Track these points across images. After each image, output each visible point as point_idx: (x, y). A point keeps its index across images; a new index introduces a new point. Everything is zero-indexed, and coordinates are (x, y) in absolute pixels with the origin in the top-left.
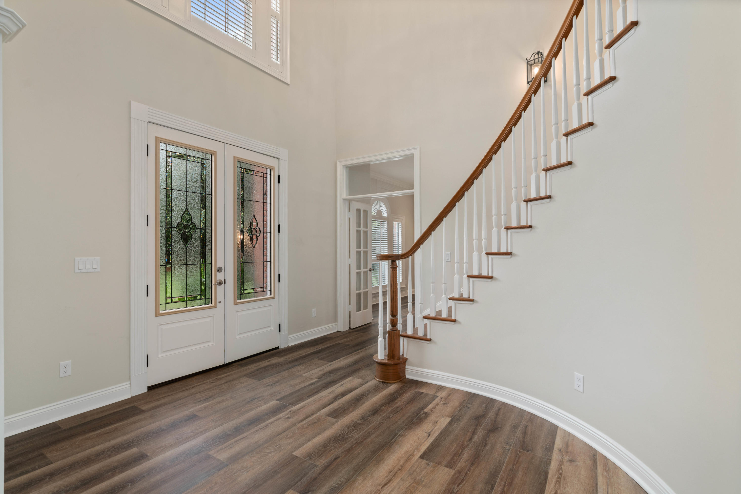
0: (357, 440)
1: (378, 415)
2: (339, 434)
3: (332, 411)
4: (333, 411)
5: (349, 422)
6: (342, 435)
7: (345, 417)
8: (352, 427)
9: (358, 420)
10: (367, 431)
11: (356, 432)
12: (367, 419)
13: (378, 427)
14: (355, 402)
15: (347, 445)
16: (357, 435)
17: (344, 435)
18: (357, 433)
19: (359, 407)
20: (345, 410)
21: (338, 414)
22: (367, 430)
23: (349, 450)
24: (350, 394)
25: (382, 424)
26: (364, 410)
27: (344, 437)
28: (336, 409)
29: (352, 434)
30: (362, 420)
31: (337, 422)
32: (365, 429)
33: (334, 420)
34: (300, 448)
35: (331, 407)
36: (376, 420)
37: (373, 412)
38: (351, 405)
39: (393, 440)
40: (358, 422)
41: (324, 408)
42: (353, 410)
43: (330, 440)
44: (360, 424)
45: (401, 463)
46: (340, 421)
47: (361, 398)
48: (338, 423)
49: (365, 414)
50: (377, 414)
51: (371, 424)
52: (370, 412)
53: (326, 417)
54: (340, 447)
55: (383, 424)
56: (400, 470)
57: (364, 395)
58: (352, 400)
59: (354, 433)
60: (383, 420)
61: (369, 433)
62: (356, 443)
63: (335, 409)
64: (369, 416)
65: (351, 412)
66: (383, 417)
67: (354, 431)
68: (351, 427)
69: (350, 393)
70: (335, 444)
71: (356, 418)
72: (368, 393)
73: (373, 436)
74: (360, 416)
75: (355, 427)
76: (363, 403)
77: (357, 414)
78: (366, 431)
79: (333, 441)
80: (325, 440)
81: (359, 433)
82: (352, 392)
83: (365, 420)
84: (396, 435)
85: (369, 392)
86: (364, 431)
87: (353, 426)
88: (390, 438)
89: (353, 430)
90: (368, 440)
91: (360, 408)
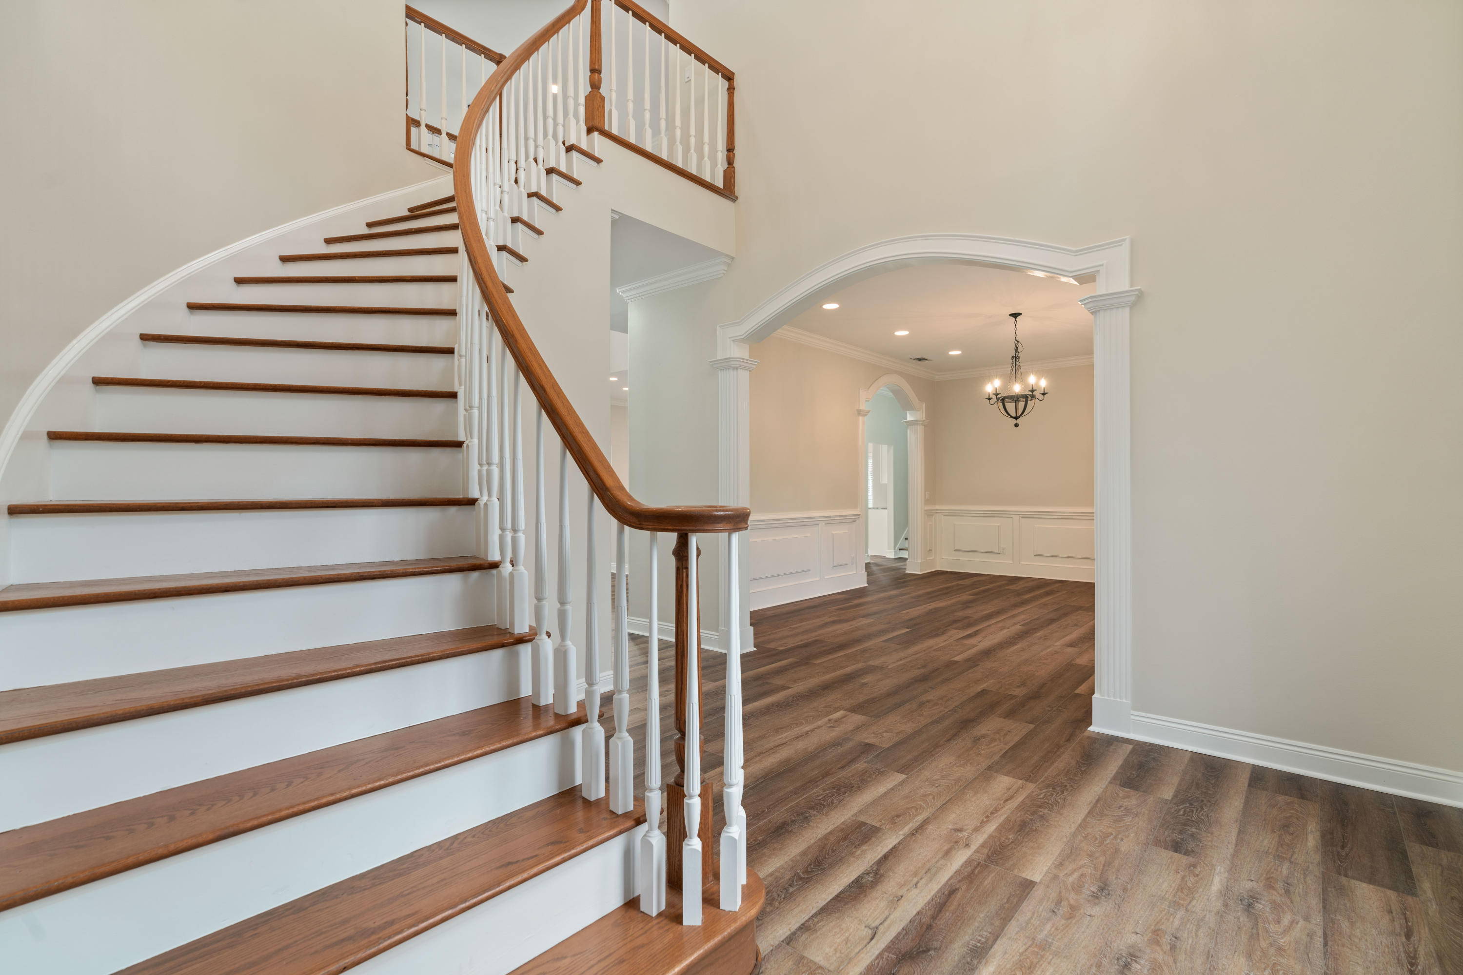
0: (815, 785)
1: (776, 823)
2: (847, 795)
3: (873, 839)
4: (870, 839)
5: (833, 813)
6: (840, 793)
7: (843, 823)
8: (825, 803)
9: (814, 815)
10: (800, 796)
11: (818, 796)
12: (798, 816)
13: (780, 802)
14: (825, 858)
15: (830, 780)
16: (816, 792)
17: (837, 793)
18: (816, 795)
19: (814, 843)
20: (845, 839)
21: (858, 830)
22: (798, 798)
23: (827, 774)
24: (841, 889)
25: (772, 804)
26: (803, 836)
27: (837, 790)
28: (866, 842)
29: (824, 793)
30: (808, 815)
31: (855, 815)
32: (802, 799)
33: (862, 818)
34: (901, 782)
35: (879, 848)
36: (782, 812)
37: (783, 830)
38: (833, 851)
39: (760, 781)
40: (815, 812)
41: (894, 849)
42: (826, 837)
43: (859, 788)
44: (812, 808)
45: (758, 758)
46: (849, 815)
47: (809, 870)
48: (852, 813)
49: (802, 826)
50: (778, 824)
51: (791, 807)
52: (791, 831)
53: (880, 826)
54: (840, 779)
55: (770, 805)
56: (763, 753)
57: (801, 879)
58: (831, 866)
59: (821, 795)
60: (767, 813)
61: (795, 794)
62: (817, 782)
63: (868, 844)
64: (793, 821)
65: (830, 833)
66: (765, 819)
67: (821, 797)
68: (827, 803)
69: (841, 893)
70: (850, 783)
71: (820, 819)
72: (790, 885)
73: (791, 788)
74: (811, 824)
75: (820, 804)
76: (804, 853)
77: (817, 827)
78: (802, 796)
79: (853, 787)
80: (867, 789)
81: (814, 793)
82: (837, 896)
83: (802, 814)
84: (753, 788)
85: (787, 889)
86: (804, 796)
87: (824, 806)
88: (764, 784)
89: (824, 799)
90: (798, 784)
91: (812, 841)
